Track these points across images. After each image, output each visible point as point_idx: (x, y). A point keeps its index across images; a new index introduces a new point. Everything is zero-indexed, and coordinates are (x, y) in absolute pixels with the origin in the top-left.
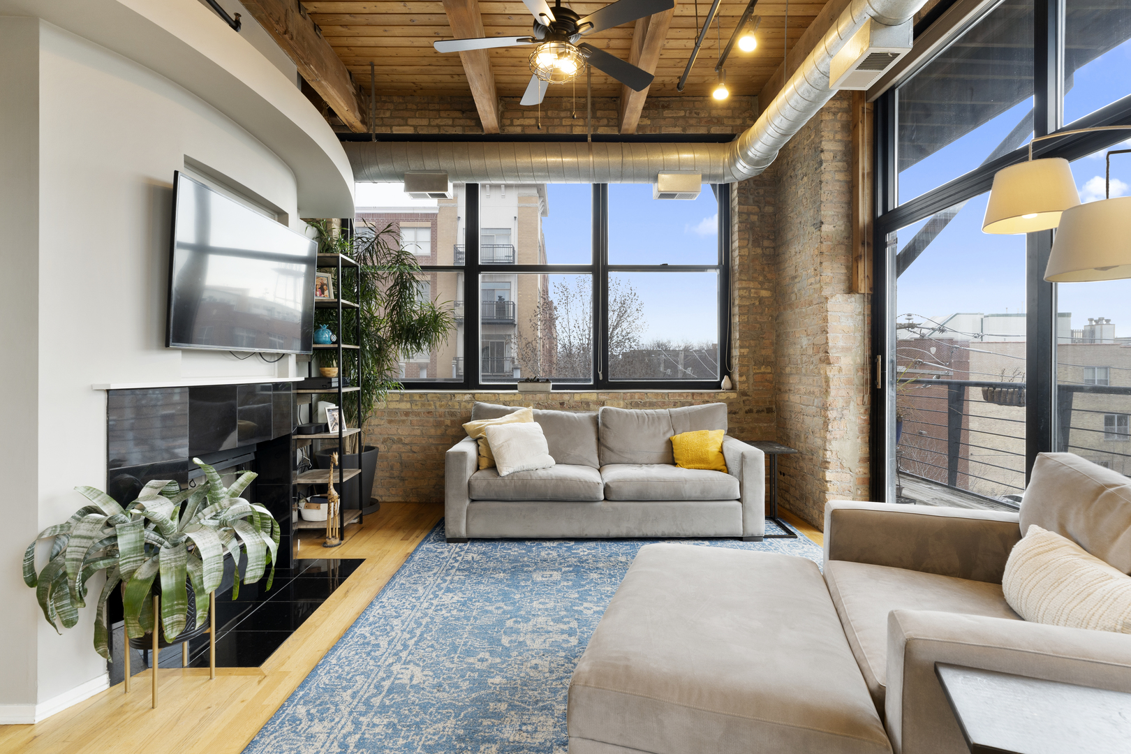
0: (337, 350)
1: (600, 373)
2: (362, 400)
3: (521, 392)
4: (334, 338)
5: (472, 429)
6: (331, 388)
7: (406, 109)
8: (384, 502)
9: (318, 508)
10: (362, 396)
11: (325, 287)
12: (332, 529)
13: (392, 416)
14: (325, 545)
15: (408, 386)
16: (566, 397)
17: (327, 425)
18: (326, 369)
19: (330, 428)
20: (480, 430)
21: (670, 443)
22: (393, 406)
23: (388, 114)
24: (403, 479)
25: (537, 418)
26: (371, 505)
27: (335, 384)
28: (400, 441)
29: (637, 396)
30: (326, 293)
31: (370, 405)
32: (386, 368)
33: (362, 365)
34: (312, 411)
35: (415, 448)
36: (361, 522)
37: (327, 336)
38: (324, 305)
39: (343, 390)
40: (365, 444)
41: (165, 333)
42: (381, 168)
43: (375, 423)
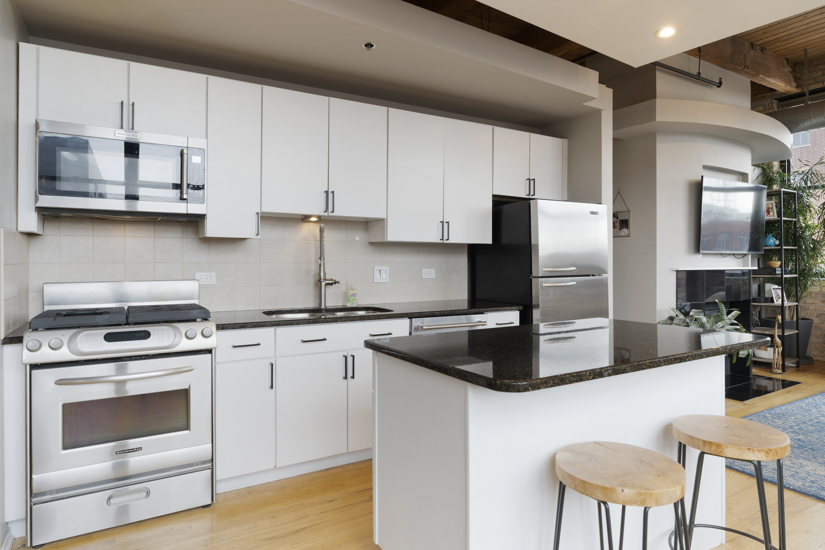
0: (779, 250)
2: (799, 284)
4: (777, 242)
6: (775, 274)
8: (818, 361)
9: (766, 350)
10: (799, 281)
11: (770, 210)
12: (777, 364)
14: (772, 372)
17: (772, 298)
18: (772, 262)
19: (775, 300)
23: (819, 74)
26: (806, 359)
27: (778, 272)
30: (771, 213)
31: (805, 287)
32: (819, 261)
33: (799, 260)
34: (761, 289)
36: (798, 366)
37: (772, 242)
38: (770, 223)
39: (785, 276)
40: (801, 315)
41: (697, 246)
42: (814, 121)
43: (809, 301)
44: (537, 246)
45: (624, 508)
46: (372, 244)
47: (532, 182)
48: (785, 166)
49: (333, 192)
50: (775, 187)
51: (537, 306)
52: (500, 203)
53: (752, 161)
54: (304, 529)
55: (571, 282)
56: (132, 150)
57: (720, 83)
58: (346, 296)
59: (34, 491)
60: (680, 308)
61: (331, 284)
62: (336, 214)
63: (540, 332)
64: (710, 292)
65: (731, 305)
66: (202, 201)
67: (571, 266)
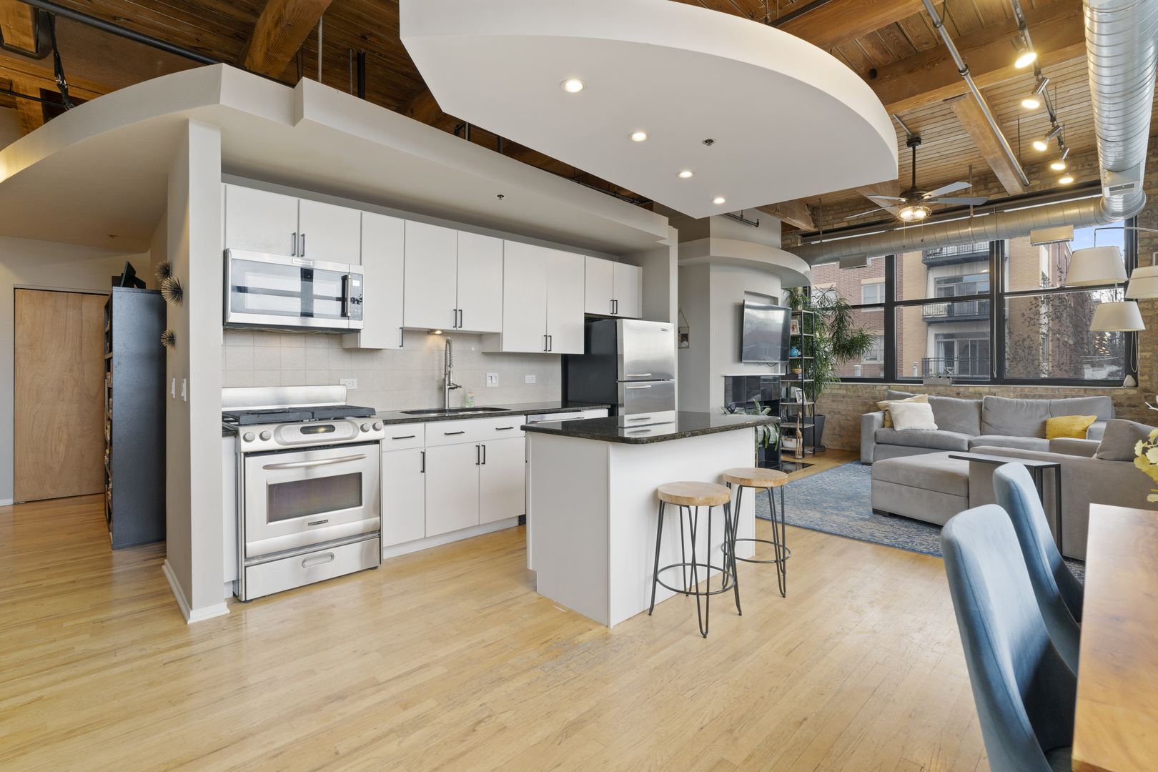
0: (801, 360)
1: (995, 372)
2: (815, 387)
3: (925, 385)
4: (800, 354)
5: (882, 405)
6: (798, 379)
7: (843, 212)
8: (828, 448)
9: (791, 441)
10: (815, 385)
11: (795, 327)
12: (798, 451)
13: (834, 398)
14: (795, 458)
15: (844, 380)
16: (962, 390)
17: (796, 399)
18: (795, 369)
19: (798, 400)
20: (887, 406)
21: (1045, 423)
22: (835, 391)
23: (831, 217)
24: (841, 436)
25: (931, 401)
26: (820, 447)
27: (800, 377)
28: (839, 413)
29: (1026, 390)
30: (795, 330)
31: (820, 390)
32: (829, 369)
33: (815, 367)
34: (788, 392)
35: (849, 418)
36: (814, 453)
37: (796, 353)
38: (794, 338)
39: (805, 381)
40: (817, 412)
41: (740, 357)
42: (825, 257)
43: (823, 401)
44: (622, 356)
45: (697, 507)
46: (484, 354)
47: (615, 302)
48: (807, 291)
49: (461, 310)
50: (800, 308)
51: (622, 405)
52: (590, 319)
53: (782, 286)
54: (463, 574)
55: (647, 385)
56: (307, 274)
57: (758, 223)
58: (464, 399)
59: (247, 556)
60: (727, 407)
61: (453, 388)
62: (464, 328)
63: (625, 426)
64: (750, 395)
65: (765, 403)
66: (361, 318)
67: (647, 373)
